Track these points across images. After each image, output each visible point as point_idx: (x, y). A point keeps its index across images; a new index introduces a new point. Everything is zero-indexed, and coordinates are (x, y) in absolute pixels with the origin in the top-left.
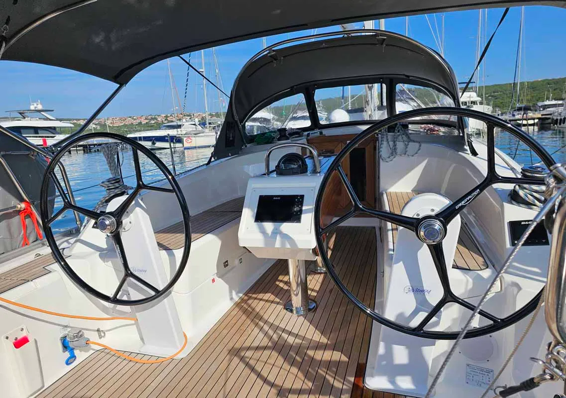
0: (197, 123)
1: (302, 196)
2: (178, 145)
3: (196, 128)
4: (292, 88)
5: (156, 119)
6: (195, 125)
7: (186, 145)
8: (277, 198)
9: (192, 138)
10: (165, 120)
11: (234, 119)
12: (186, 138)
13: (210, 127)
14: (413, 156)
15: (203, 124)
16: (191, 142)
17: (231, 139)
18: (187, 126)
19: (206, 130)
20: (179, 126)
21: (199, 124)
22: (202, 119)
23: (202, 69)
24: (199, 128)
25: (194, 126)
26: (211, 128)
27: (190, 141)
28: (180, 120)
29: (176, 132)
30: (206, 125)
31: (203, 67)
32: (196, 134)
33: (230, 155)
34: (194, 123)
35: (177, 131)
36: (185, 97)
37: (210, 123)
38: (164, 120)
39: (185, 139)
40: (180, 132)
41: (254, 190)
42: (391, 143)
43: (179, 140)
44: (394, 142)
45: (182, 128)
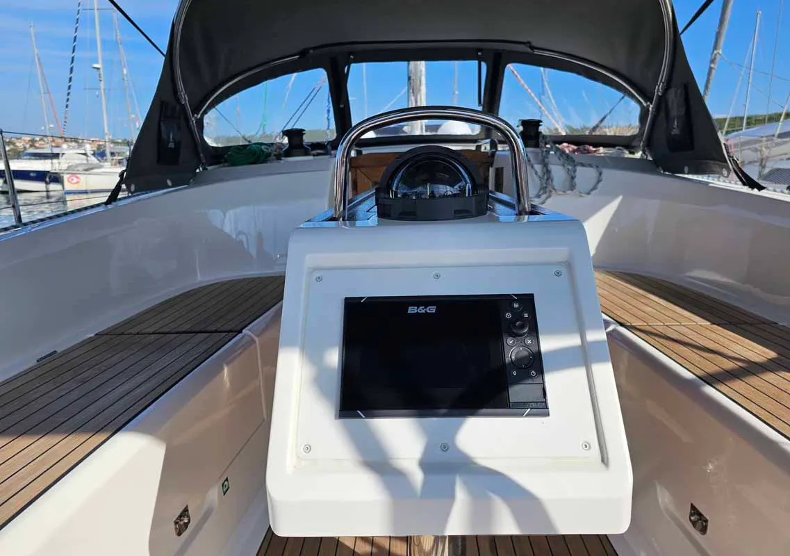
0: (89, 152)
1: (528, 301)
2: (53, 187)
3: (87, 160)
4: (303, 53)
5: (14, 144)
6: (85, 154)
7: (68, 187)
8: (421, 310)
9: (78, 175)
10: (31, 146)
11: (178, 100)
12: (68, 176)
13: (113, 159)
14: (589, 194)
15: (100, 154)
16: (78, 182)
17: (171, 145)
18: (70, 157)
19: (106, 164)
20: (56, 156)
21: (94, 154)
22: (98, 149)
23: (97, 63)
24: (93, 160)
25: (84, 157)
26: (114, 161)
27: (75, 180)
28: (57, 147)
29: (50, 165)
30: (105, 156)
31: (100, 61)
32: (86, 170)
33: (169, 183)
34: (83, 152)
35: (52, 163)
36: (67, 106)
37: (112, 154)
38: (28, 146)
39: (66, 177)
40: (57, 165)
41: (318, 275)
42: (538, 167)
43: (56, 178)
44: (545, 165)
45: (62, 159)
